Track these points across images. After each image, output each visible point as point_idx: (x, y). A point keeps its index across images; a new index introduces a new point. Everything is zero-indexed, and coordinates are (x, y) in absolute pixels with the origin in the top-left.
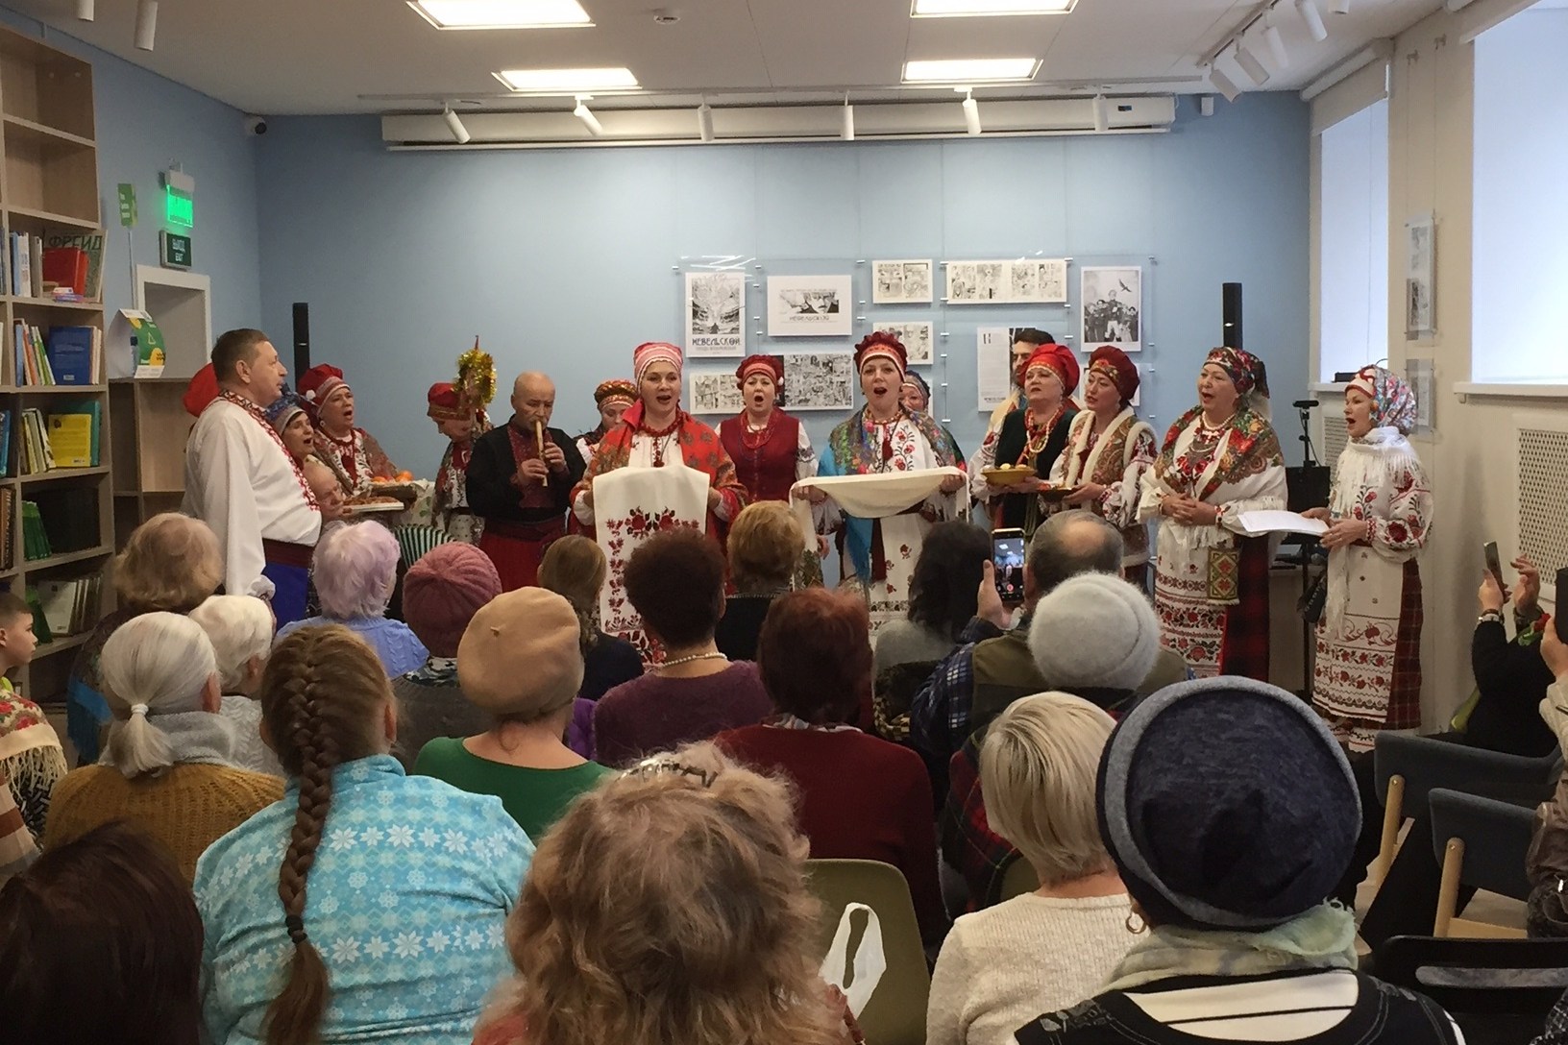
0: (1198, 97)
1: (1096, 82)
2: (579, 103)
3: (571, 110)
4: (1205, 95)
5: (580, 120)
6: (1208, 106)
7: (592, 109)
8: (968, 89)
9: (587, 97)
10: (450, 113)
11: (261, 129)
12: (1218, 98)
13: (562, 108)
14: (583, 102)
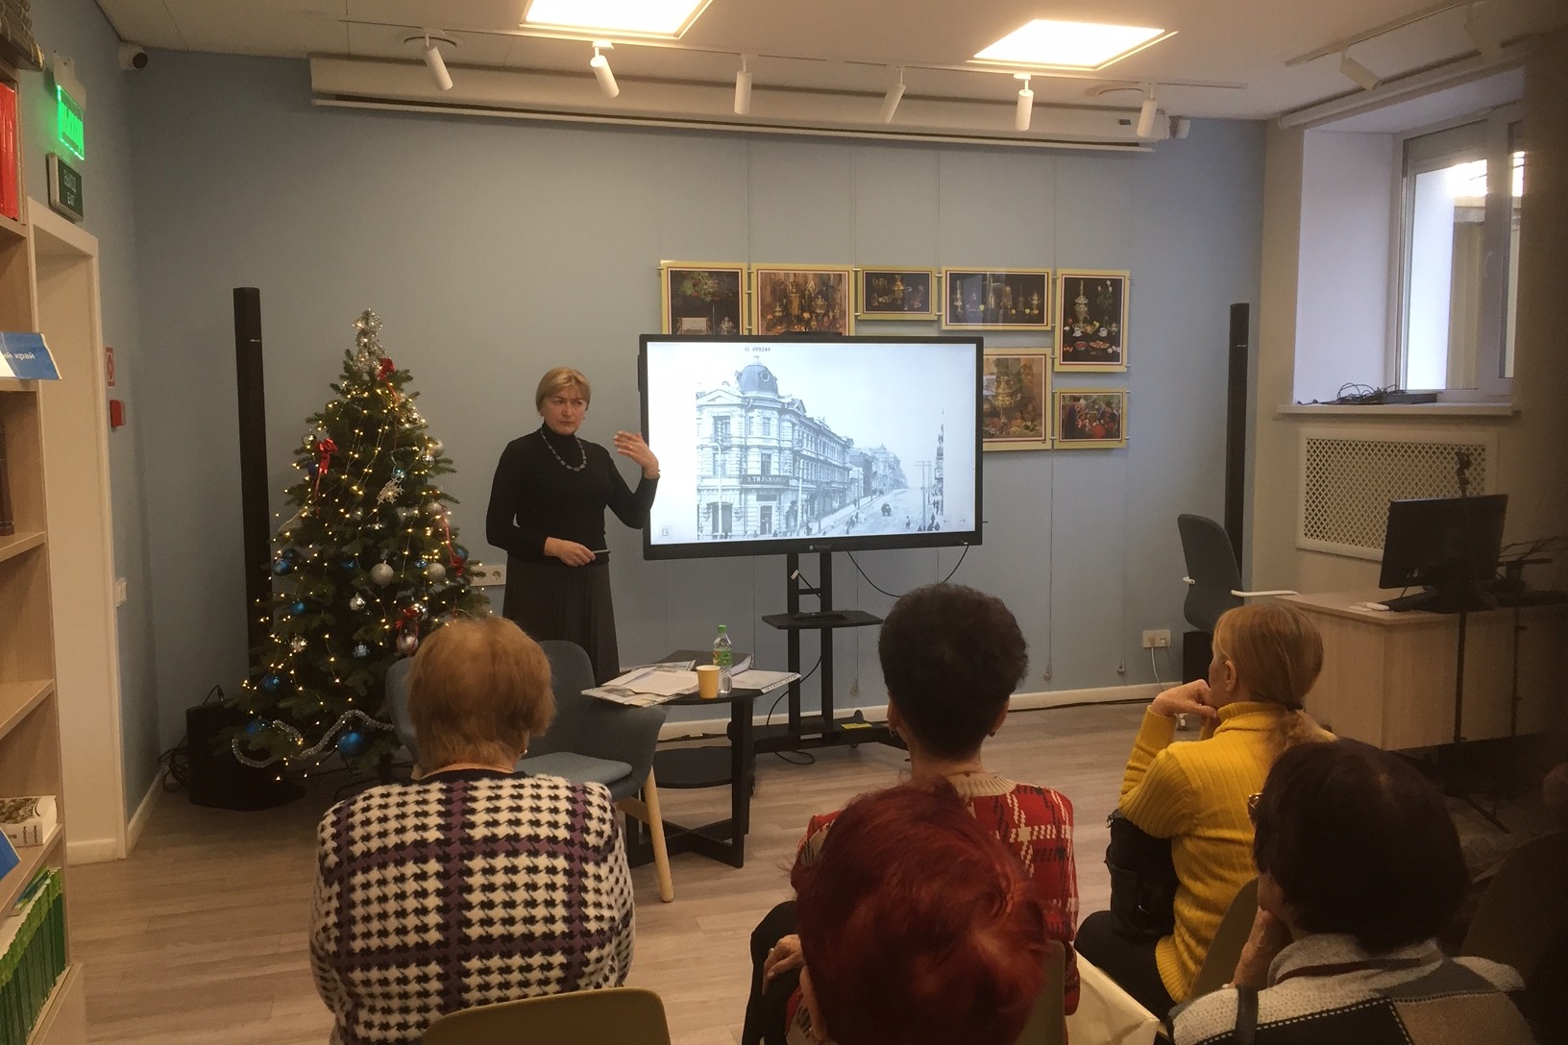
0: (1175, 122)
1: (1152, 81)
2: (597, 51)
3: (588, 63)
4: (1180, 117)
5: (594, 85)
6: (1185, 129)
7: (612, 64)
8: (1027, 76)
9: (607, 44)
10: (432, 47)
11: (140, 61)
12: (1194, 120)
14: (603, 52)
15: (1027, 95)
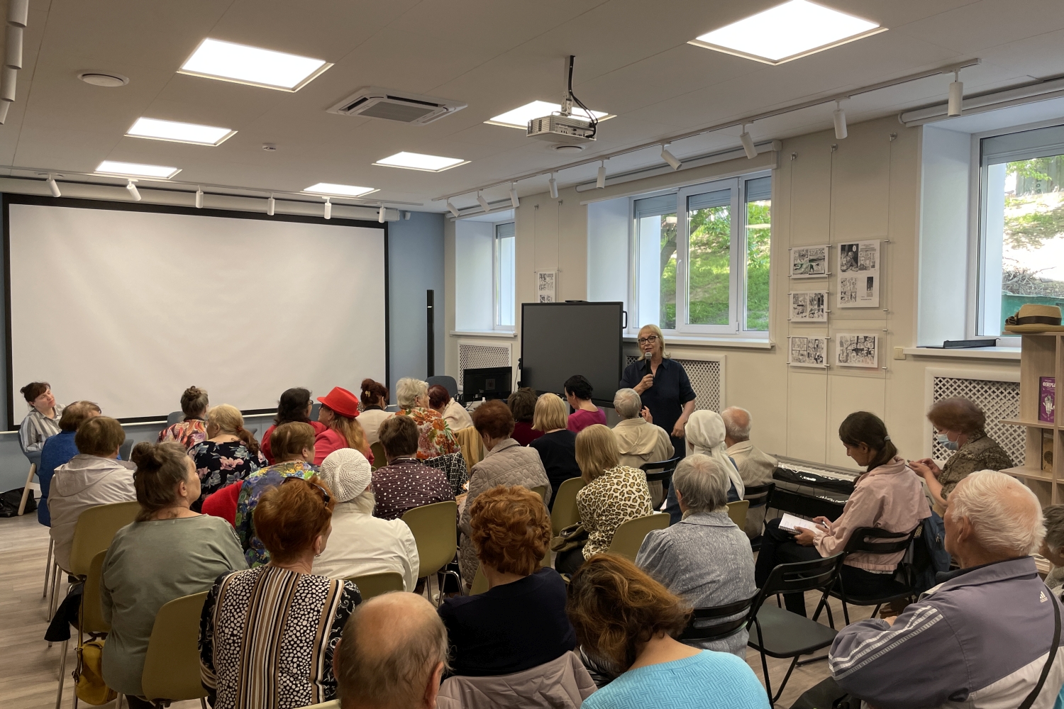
0: (404, 213)
1: (382, 201)
2: (130, 183)
3: (125, 186)
4: (406, 211)
5: (128, 192)
6: (408, 216)
7: (137, 187)
8: (328, 198)
9: (136, 180)
10: (52, 180)
12: (412, 212)
13: (121, 186)
14: (133, 182)
15: (328, 205)
